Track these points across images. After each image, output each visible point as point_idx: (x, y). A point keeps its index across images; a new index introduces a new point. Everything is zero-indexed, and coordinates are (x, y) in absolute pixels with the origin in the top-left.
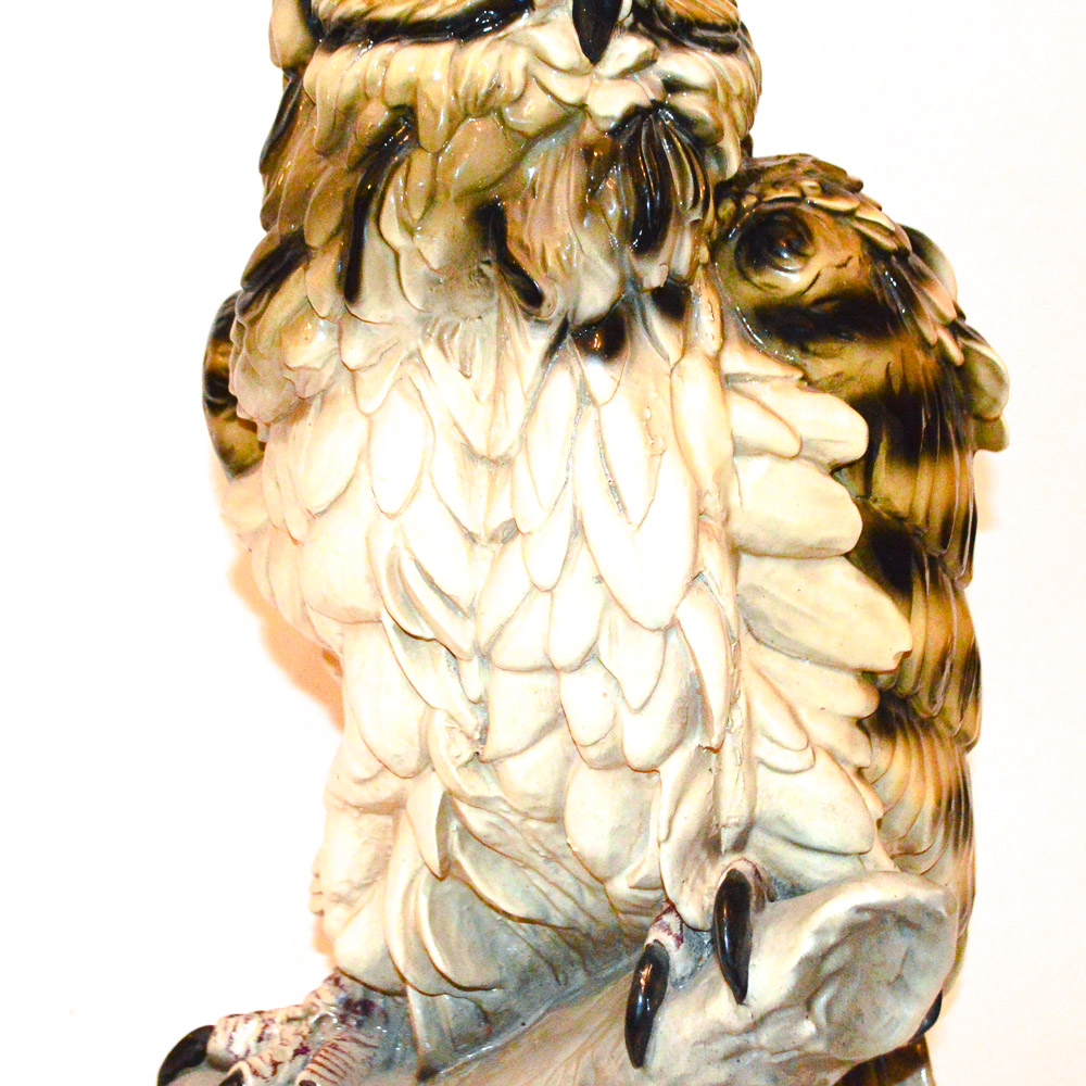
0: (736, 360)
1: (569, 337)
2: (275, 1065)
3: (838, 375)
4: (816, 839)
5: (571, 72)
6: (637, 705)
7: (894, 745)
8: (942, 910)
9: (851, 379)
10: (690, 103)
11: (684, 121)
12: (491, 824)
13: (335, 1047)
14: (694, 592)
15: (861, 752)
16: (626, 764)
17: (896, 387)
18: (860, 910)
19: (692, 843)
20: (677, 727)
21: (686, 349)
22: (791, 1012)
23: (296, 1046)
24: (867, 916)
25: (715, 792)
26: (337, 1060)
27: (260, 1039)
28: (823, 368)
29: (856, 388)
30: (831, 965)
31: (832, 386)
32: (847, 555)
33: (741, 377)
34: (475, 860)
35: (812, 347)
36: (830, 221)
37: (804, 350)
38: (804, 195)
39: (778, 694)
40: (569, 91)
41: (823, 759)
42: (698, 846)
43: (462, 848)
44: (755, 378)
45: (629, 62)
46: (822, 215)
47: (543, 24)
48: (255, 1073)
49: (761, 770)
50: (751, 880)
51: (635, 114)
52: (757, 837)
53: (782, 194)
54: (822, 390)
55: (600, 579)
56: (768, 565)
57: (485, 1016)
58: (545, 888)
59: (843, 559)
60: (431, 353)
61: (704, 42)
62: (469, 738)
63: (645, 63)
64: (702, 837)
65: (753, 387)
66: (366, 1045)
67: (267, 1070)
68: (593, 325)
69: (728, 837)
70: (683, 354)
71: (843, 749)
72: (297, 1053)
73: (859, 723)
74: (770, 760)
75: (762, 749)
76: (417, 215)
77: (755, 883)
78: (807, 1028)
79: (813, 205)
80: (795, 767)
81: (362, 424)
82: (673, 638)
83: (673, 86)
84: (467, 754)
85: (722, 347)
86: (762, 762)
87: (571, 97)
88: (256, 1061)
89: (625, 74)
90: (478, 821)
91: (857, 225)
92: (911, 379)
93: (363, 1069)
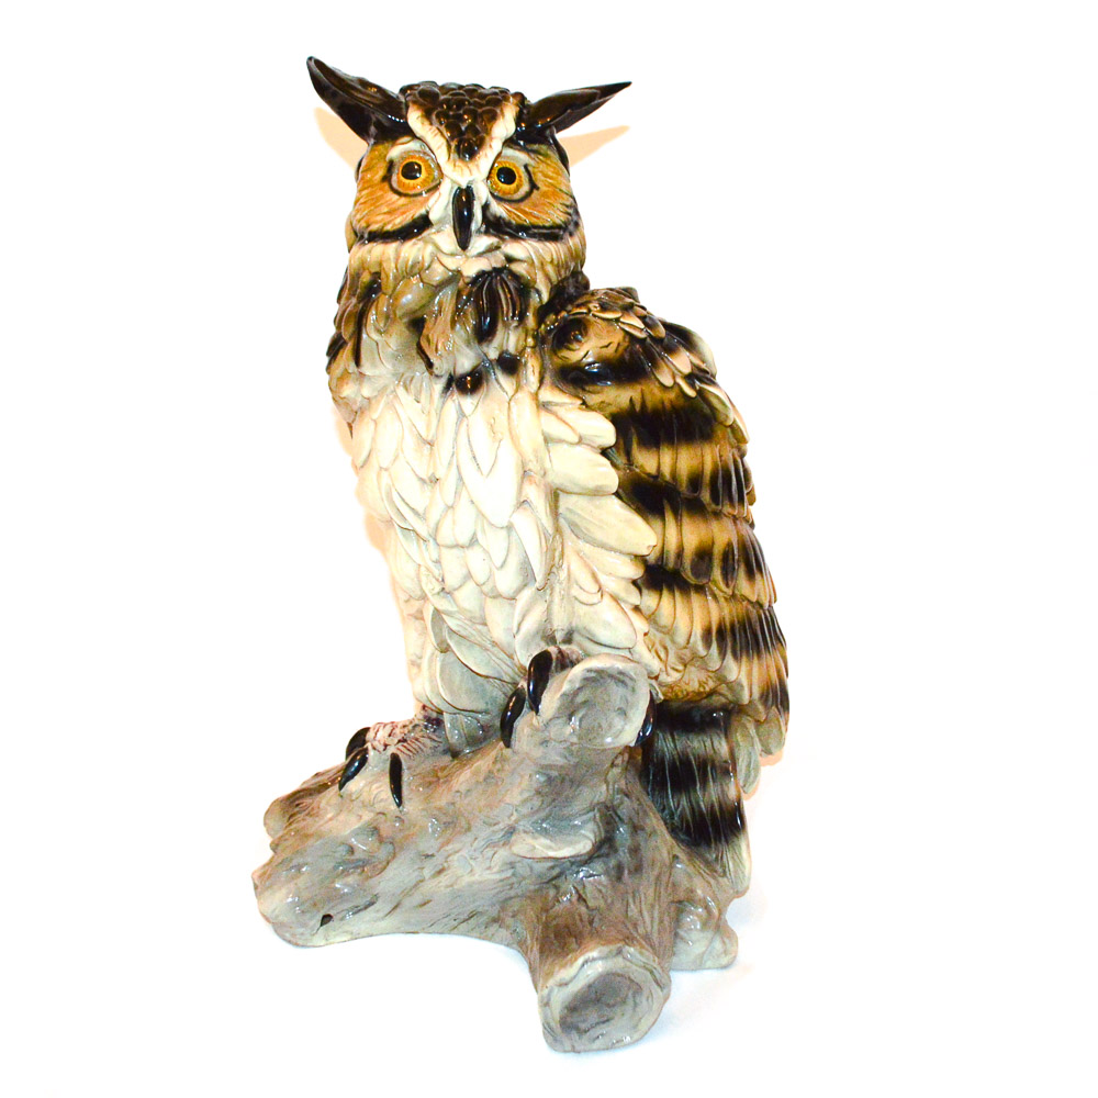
0: (548, 394)
1: (454, 385)
2: (386, 746)
3: (602, 402)
4: (603, 639)
5: (453, 255)
6: (499, 565)
7: (661, 595)
8: (632, 674)
9: (609, 404)
10: (519, 268)
11: (516, 277)
12: (458, 625)
13: (417, 740)
14: (521, 510)
15: (634, 597)
16: (501, 596)
17: (638, 408)
18: (589, 671)
19: (534, 636)
20: (521, 578)
21: (518, 388)
22: (560, 721)
23: (400, 738)
24: (593, 675)
25: (549, 610)
26: (416, 745)
27: (390, 735)
28: (593, 399)
29: (613, 409)
30: (580, 698)
31: (600, 408)
32: (617, 494)
33: (549, 403)
34: (458, 644)
35: (587, 388)
36: (604, 324)
37: (584, 390)
38: (590, 311)
39: (587, 566)
40: (452, 263)
41: (607, 599)
42: (538, 639)
43: (450, 637)
44: (557, 404)
45: (481, 249)
46: (599, 321)
47: (438, 232)
48: (374, 748)
49: (577, 604)
50: (554, 656)
51: (482, 274)
52: (576, 637)
53: (578, 310)
54: (593, 410)
55: (472, 502)
56: (574, 498)
57: (482, 727)
58: (498, 661)
59: (614, 497)
60: (401, 391)
61: (533, 236)
62: (437, 580)
63: (491, 249)
64: (541, 633)
65: (555, 408)
66: (434, 740)
67: (381, 748)
68: (464, 377)
69: (559, 636)
70: (516, 391)
71: (622, 595)
72: (399, 741)
73: (634, 583)
74: (580, 598)
75: (575, 591)
76: (382, 325)
77: (557, 658)
78: (569, 730)
79: (594, 316)
80: (591, 602)
81: (372, 425)
82: (514, 533)
83: (510, 259)
84: (438, 588)
85: (539, 388)
86: (576, 599)
87: (453, 267)
88: (376, 743)
89: (480, 255)
90: (452, 623)
91: (623, 326)
92: (649, 405)
93: (429, 751)
